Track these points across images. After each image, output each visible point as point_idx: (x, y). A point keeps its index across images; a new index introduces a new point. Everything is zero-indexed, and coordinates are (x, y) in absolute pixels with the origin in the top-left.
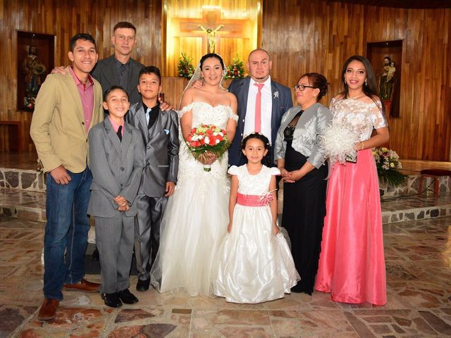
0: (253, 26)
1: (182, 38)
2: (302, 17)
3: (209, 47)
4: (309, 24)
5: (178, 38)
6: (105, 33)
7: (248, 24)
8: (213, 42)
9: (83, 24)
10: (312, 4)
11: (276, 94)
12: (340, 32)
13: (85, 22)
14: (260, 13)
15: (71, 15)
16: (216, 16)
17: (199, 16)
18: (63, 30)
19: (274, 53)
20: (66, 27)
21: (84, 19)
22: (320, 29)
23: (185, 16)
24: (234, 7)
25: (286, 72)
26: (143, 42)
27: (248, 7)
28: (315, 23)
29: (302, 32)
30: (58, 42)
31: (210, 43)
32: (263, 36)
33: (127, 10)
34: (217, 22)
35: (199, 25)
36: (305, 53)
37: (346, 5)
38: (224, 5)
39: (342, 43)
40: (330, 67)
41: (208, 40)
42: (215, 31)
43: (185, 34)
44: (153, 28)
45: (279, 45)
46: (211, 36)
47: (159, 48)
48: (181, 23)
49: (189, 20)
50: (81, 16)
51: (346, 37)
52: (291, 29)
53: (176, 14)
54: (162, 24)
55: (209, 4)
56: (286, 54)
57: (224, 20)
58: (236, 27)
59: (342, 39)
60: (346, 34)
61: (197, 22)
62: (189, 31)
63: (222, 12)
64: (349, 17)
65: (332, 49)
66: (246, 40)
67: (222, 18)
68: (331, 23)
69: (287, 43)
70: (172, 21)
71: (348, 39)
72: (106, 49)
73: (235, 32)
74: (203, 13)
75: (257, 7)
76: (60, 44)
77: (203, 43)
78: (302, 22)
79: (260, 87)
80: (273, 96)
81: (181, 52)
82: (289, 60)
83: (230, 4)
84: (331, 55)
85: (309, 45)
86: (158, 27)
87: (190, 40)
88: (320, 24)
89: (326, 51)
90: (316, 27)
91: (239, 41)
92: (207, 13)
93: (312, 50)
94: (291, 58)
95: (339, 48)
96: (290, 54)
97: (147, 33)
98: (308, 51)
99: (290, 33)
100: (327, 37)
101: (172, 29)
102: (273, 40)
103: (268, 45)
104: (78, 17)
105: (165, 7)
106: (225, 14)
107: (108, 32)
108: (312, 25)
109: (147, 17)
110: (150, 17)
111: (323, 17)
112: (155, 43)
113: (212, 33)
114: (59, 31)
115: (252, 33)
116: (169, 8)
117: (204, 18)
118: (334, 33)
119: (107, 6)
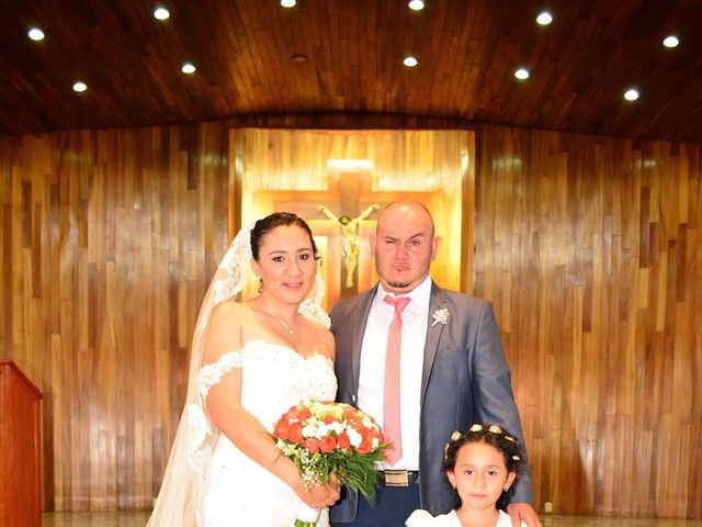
0: (449, 208)
2: (572, 178)
4: (589, 195)
6: (91, 226)
7: (439, 201)
8: (353, 247)
9: (39, 206)
10: (597, 148)
11: (442, 315)
12: (667, 217)
13: (43, 203)
15: (9, 183)
16: (360, 184)
17: (320, 185)
19: (504, 271)
21: (40, 194)
22: (617, 207)
23: (286, 187)
24: (404, 162)
25: (534, 316)
27: (437, 163)
28: (606, 193)
29: (574, 217)
31: (347, 249)
32: (477, 230)
33: (145, 169)
34: (364, 200)
35: (320, 207)
36: (582, 268)
37: (682, 148)
38: (379, 161)
39: (672, 243)
40: (644, 303)
41: (342, 242)
42: (359, 220)
44: (208, 215)
45: (515, 249)
46: (350, 232)
48: (277, 203)
49: (296, 196)
50: (33, 187)
51: (683, 227)
52: (544, 208)
53: (266, 180)
54: (230, 205)
55: (343, 156)
56: (533, 271)
57: (379, 193)
59: (675, 234)
60: (683, 219)
61: (315, 198)
63: (375, 175)
64: (690, 177)
65: (646, 259)
67: (374, 189)
68: (646, 193)
70: (254, 194)
71: (690, 232)
72: (94, 266)
74: (330, 178)
75: (459, 161)
77: (330, 249)
78: (572, 191)
80: (431, 319)
82: (540, 286)
83: (395, 155)
84: (645, 272)
88: (617, 197)
89: (635, 262)
90: (609, 203)
92: (337, 177)
93: (597, 261)
94: (545, 283)
95: (664, 255)
96: (544, 272)
97: (195, 225)
98: (590, 264)
99: (544, 220)
100: (634, 227)
102: (501, 237)
103: (489, 252)
104: (27, 188)
105: (238, 164)
106: (381, 182)
107: (100, 225)
108: (598, 201)
109: (192, 186)
110: (202, 187)
111: (626, 178)
113: (352, 225)
115: (448, 223)
116: (248, 166)
117: (331, 189)
118: (654, 217)
119: (96, 163)
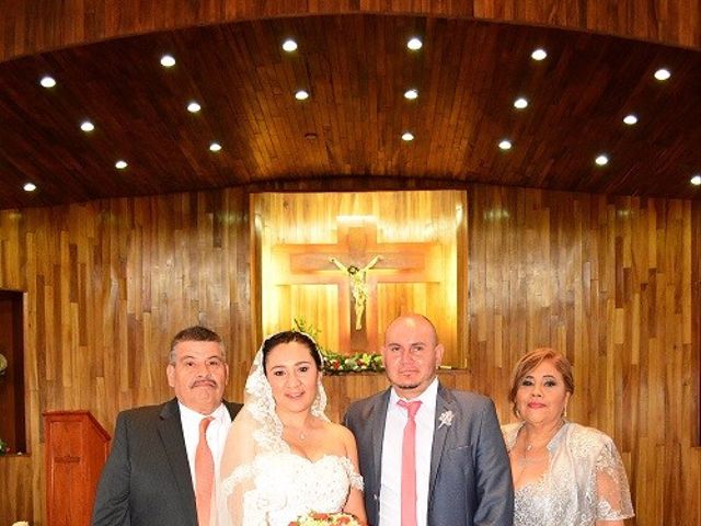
0: (446, 255)
1: (294, 288)
2: (554, 229)
3: (353, 303)
4: (569, 245)
5: (286, 287)
6: (129, 281)
7: (437, 250)
8: (361, 294)
9: (84, 265)
10: (576, 204)
11: (447, 418)
12: (638, 261)
13: (87, 261)
14: (461, 227)
15: (58, 246)
16: (366, 237)
17: (331, 239)
18: (41, 280)
19: (496, 313)
20: (47, 270)
21: (85, 254)
22: (594, 254)
23: (300, 241)
24: (405, 216)
26: (213, 298)
27: (435, 215)
28: (584, 246)
29: (556, 264)
30: (30, 305)
31: (356, 295)
32: (471, 277)
33: (177, 231)
34: (370, 250)
35: (331, 259)
36: (563, 309)
37: (650, 203)
38: (382, 214)
39: (644, 286)
40: (620, 339)
41: (351, 289)
42: (367, 269)
43: (303, 278)
44: (232, 268)
45: (505, 294)
46: (358, 280)
47: (246, 311)
48: (292, 256)
49: (310, 249)
50: (79, 249)
51: (653, 272)
52: (530, 257)
53: (282, 235)
54: (251, 259)
55: (351, 213)
56: (521, 312)
57: (383, 244)
58: (412, 258)
59: (644, 277)
60: (653, 265)
61: (327, 250)
62: (309, 272)
63: (379, 227)
64: (658, 227)
65: (621, 300)
66: (432, 286)
67: (379, 241)
68: (619, 242)
69: (524, 290)
70: (272, 249)
71: (658, 275)
72: (132, 317)
73: (407, 270)
74: (339, 232)
75: (454, 215)
76: (35, 309)
77: (341, 295)
78: (554, 242)
79: (413, 409)
80: (437, 422)
81: (294, 315)
82: (528, 326)
83: (397, 211)
84: (621, 312)
85: (572, 292)
86: (242, 265)
87: (312, 290)
88: (594, 244)
89: (611, 303)
90: (586, 252)
91: (419, 289)
92: (346, 232)
93: (578, 302)
94: (531, 323)
95: (637, 296)
96: (531, 313)
97: (221, 279)
98: (571, 305)
99: (529, 266)
100: (610, 272)
101: (273, 268)
102: (491, 283)
103: (481, 296)
104: (73, 249)
105: (258, 222)
106: (385, 232)
107: (138, 280)
108: (578, 249)
109: (218, 244)
110: (226, 244)
111: (600, 229)
112: (238, 300)
113: (359, 274)
114: (32, 282)
115: (445, 270)
116: (267, 223)
117: (340, 242)
118: (627, 263)
119: (133, 226)
